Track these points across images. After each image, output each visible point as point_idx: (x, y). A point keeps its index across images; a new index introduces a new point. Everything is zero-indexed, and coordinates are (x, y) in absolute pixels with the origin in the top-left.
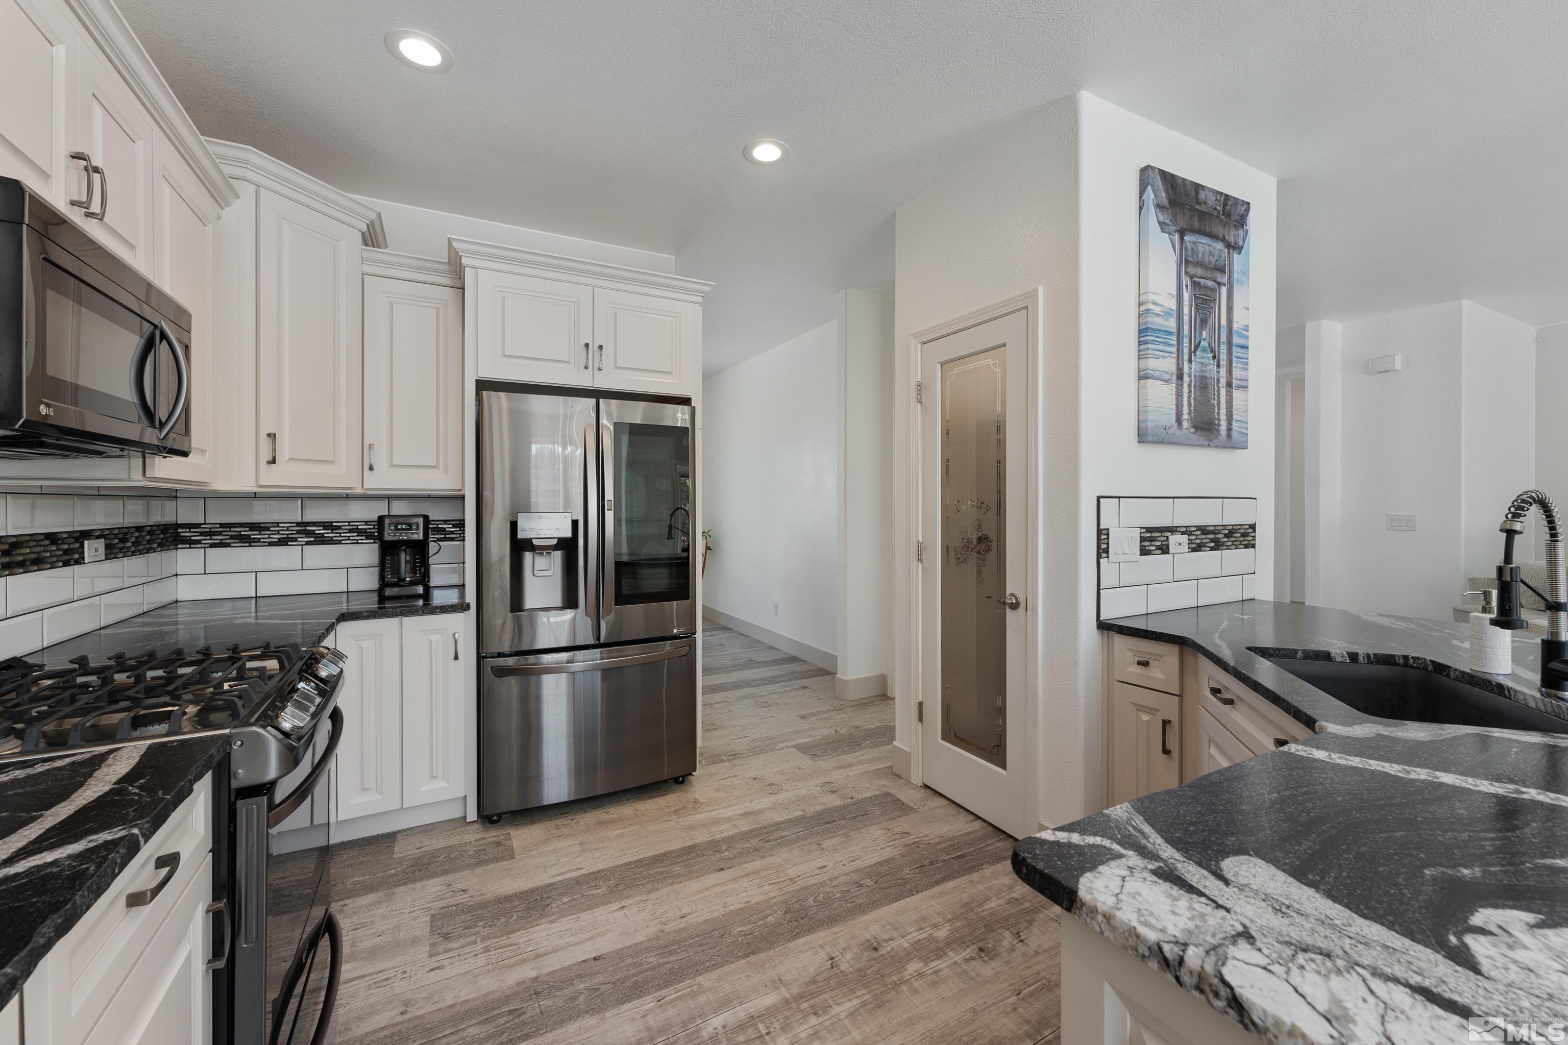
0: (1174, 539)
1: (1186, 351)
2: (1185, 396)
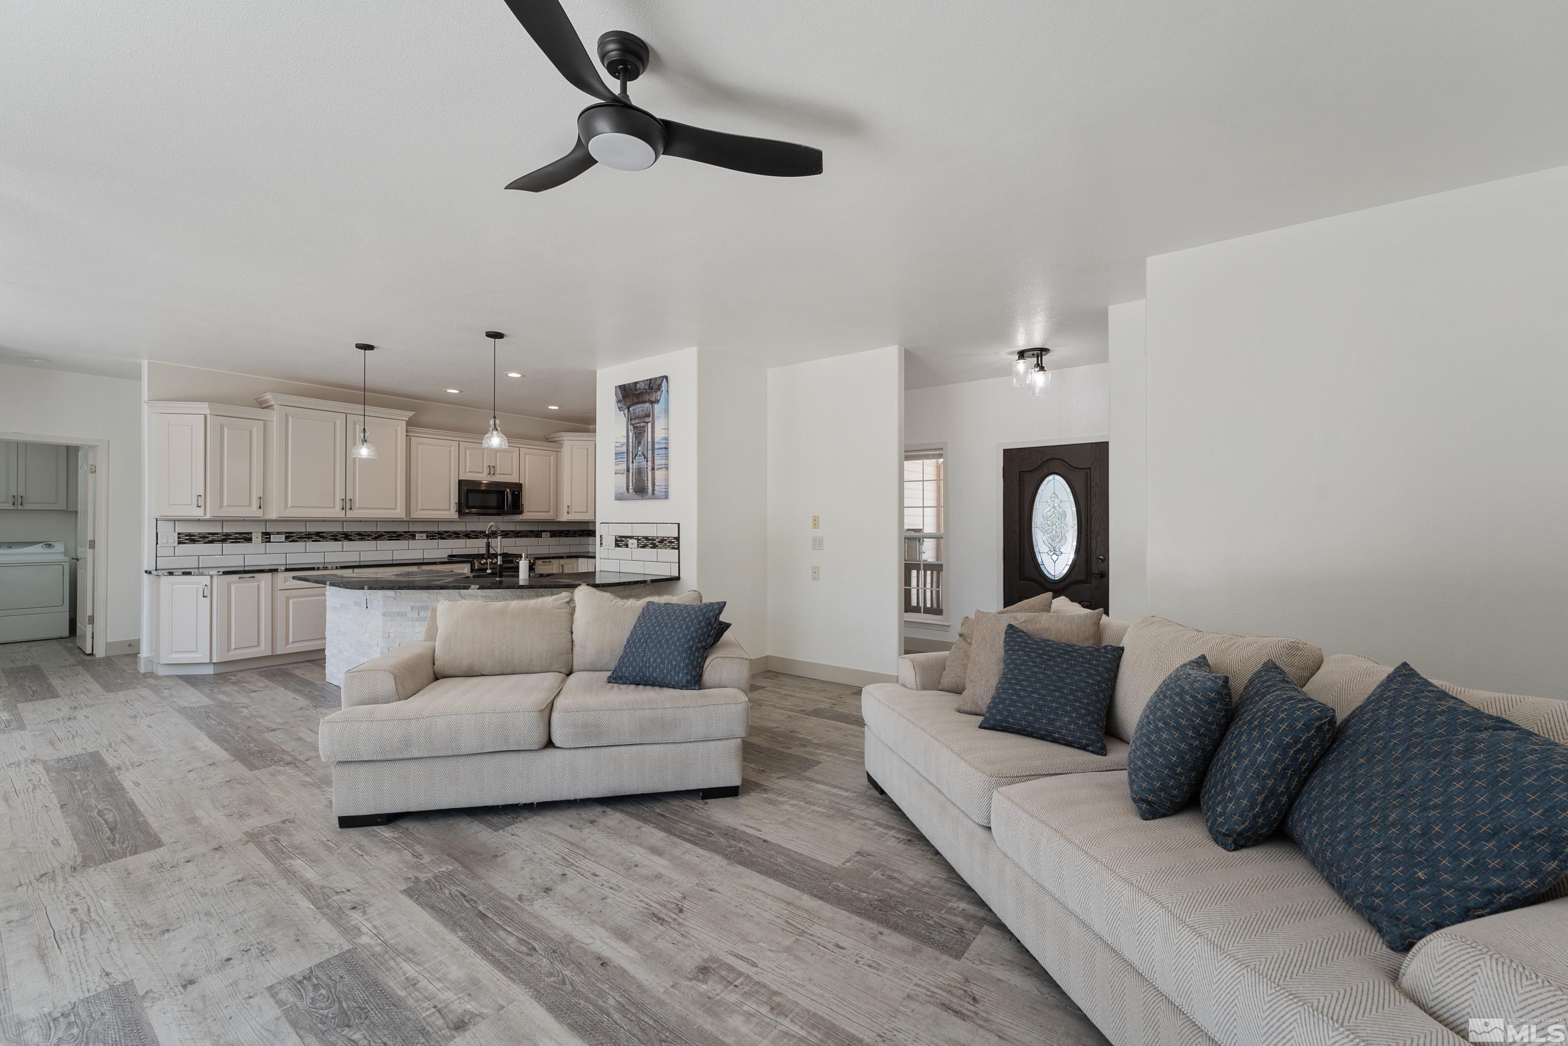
0: (630, 541)
1: (631, 458)
2: (631, 478)
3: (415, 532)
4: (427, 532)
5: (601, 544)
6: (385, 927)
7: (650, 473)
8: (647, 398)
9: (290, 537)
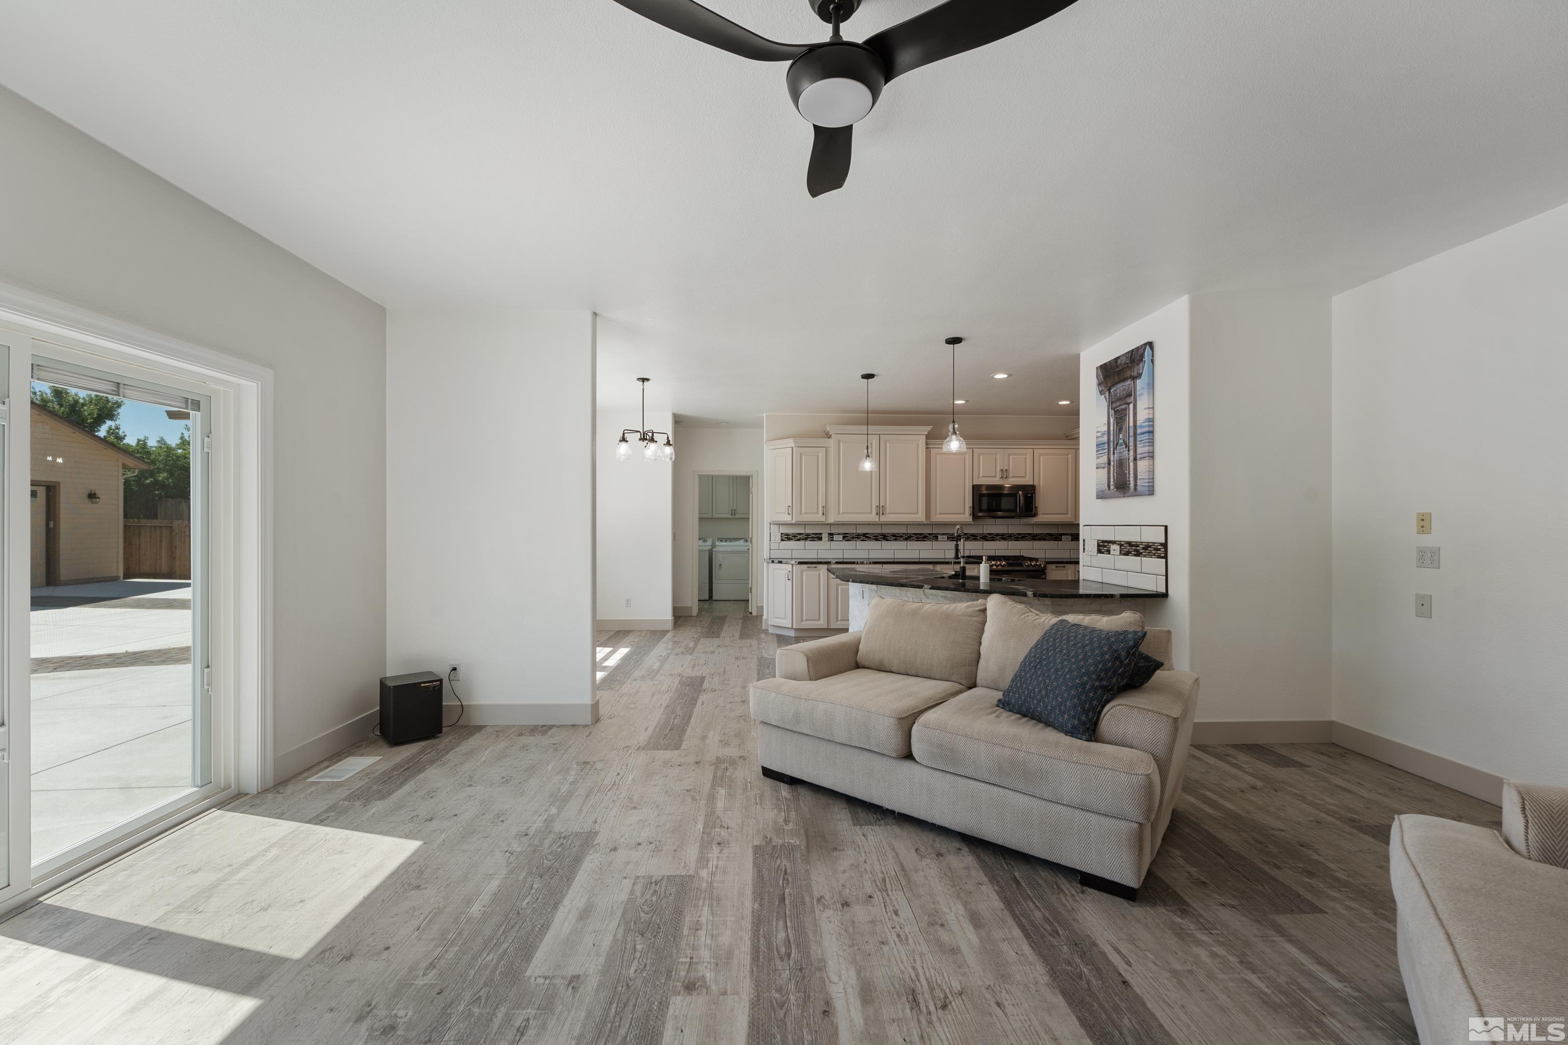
0: (1113, 547)
1: (1112, 449)
2: (1112, 472)
3: (938, 534)
4: (947, 534)
5: (1084, 549)
6: (722, 870)
7: (1132, 464)
8: (1128, 374)
9: (846, 537)
